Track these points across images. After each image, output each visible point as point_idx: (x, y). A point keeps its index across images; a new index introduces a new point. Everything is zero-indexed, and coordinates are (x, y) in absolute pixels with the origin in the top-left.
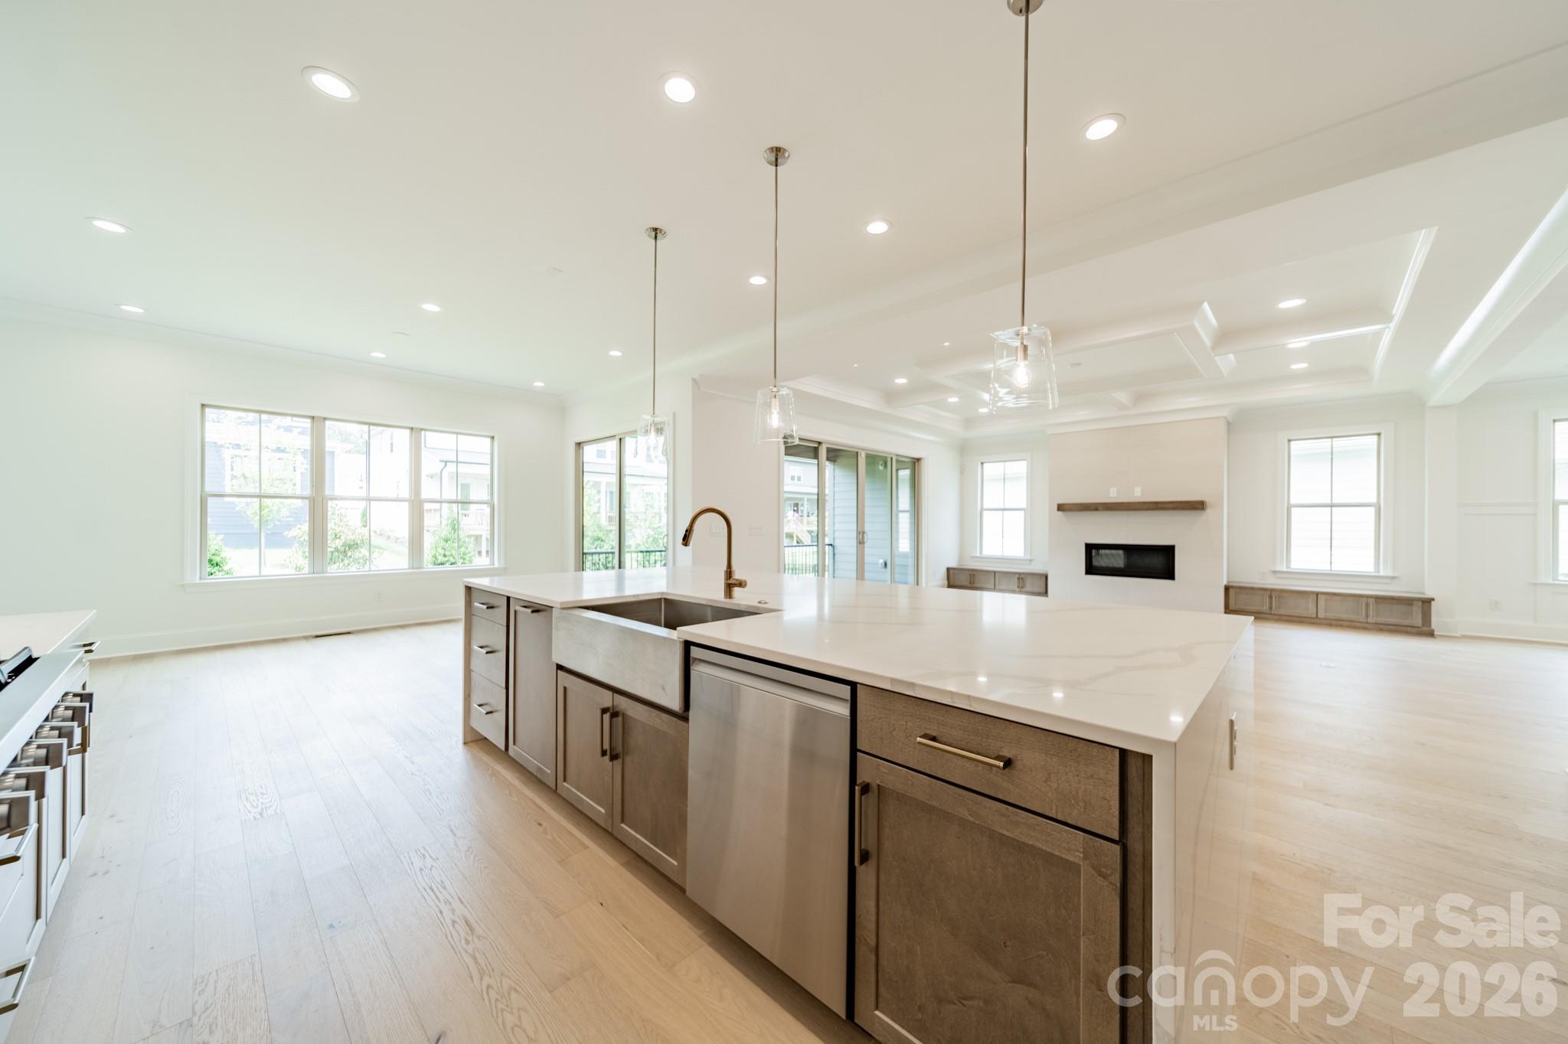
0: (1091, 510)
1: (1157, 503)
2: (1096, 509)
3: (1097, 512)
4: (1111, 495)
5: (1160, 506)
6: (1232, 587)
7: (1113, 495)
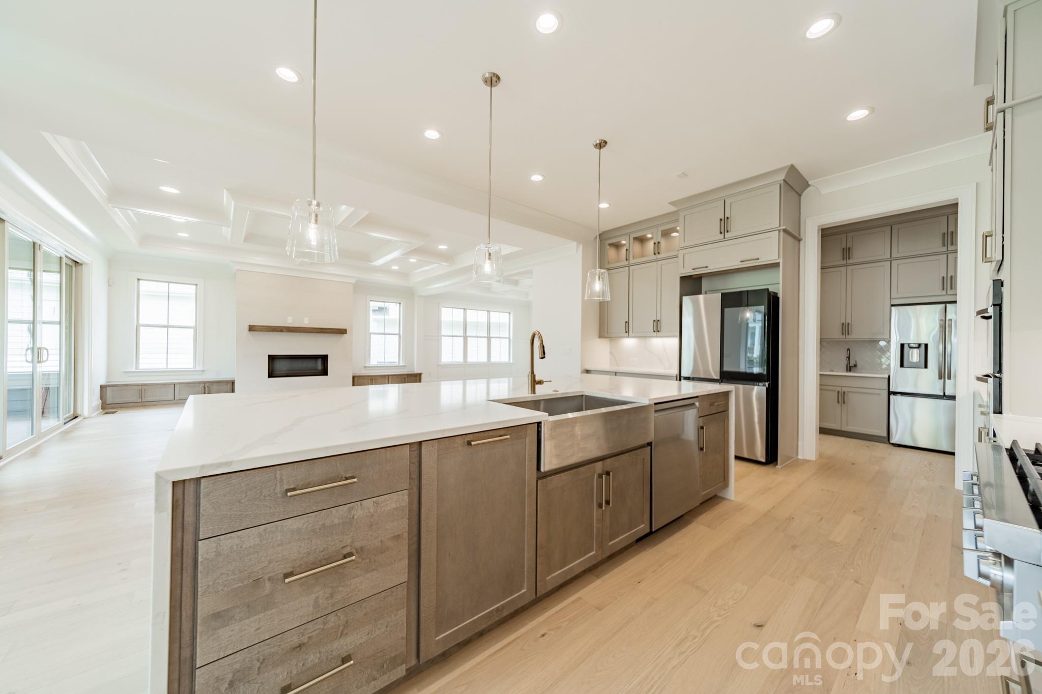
0: (278, 331)
1: (322, 329)
2: (281, 331)
3: (282, 333)
4: (288, 322)
5: (324, 330)
6: (356, 376)
7: (290, 322)
